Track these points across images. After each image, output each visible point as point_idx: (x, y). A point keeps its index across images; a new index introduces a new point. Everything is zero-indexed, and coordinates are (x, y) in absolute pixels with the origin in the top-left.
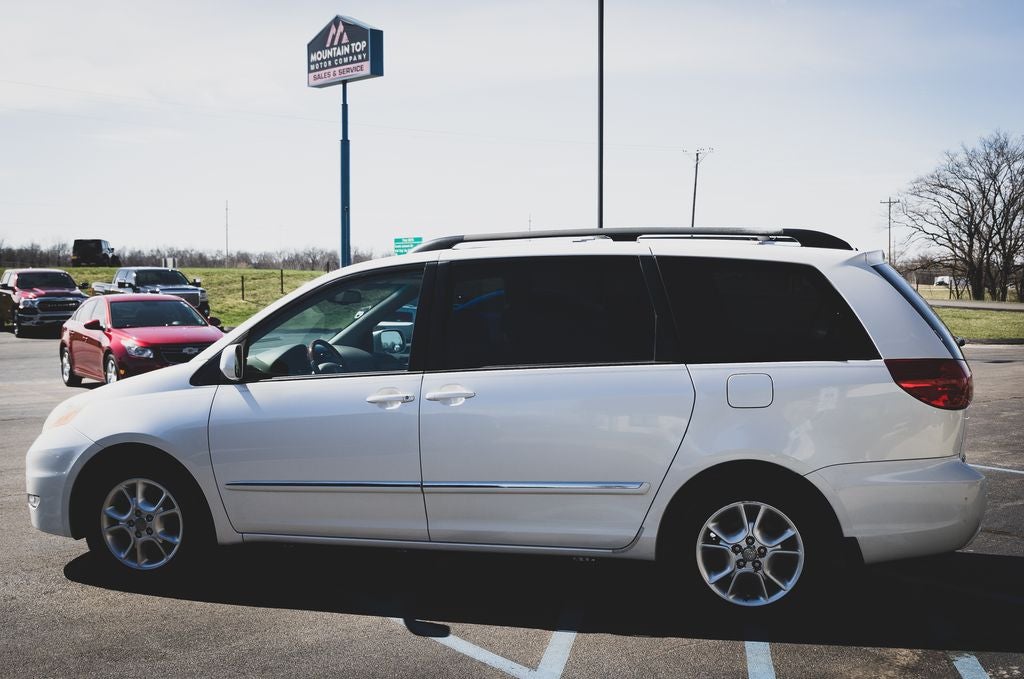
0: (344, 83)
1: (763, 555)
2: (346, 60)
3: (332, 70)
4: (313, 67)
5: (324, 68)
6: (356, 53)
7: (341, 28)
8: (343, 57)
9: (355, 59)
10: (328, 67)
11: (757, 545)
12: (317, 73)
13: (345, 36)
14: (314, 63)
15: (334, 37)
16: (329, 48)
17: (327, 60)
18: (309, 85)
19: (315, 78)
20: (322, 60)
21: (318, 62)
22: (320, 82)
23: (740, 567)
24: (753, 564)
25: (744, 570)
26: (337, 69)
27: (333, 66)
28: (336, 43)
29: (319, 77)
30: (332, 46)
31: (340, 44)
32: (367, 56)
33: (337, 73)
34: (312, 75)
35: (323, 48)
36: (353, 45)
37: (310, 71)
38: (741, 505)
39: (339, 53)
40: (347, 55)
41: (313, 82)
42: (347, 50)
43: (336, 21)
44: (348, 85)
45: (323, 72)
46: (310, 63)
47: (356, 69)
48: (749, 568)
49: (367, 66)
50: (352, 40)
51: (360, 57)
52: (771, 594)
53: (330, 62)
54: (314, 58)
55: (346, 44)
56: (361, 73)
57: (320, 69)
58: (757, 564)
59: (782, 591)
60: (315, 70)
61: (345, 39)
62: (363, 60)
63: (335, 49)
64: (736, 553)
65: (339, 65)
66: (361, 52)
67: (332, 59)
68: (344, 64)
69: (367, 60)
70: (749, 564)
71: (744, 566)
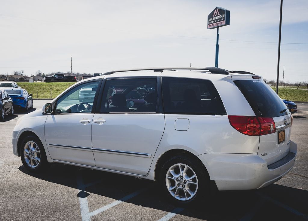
0: (218, 27)
1: (185, 183)
2: (218, 20)
3: (214, 24)
4: (209, 23)
5: (212, 23)
6: (222, 18)
7: (218, 11)
8: (218, 19)
9: (221, 20)
10: (213, 23)
11: (184, 179)
12: (210, 25)
13: (219, 13)
14: (210, 22)
15: (215, 13)
16: (214, 17)
17: (213, 21)
18: (208, 29)
19: (210, 26)
20: (212, 21)
21: (211, 21)
22: (211, 27)
23: (178, 186)
24: (182, 186)
25: (179, 187)
26: (216, 23)
27: (215, 22)
28: (216, 15)
29: (211, 26)
30: (215, 16)
31: (217, 16)
32: (225, 19)
33: (216, 24)
34: (209, 25)
35: (212, 17)
36: (221, 16)
37: (208, 24)
38: (179, 165)
39: (217, 18)
40: (219, 19)
41: (209, 28)
42: (219, 17)
43: (216, 9)
44: (219, 28)
45: (212, 24)
46: (208, 22)
47: (221, 23)
48: (181, 187)
49: (224, 22)
50: (221, 14)
51: (223, 19)
52: (188, 197)
53: (214, 21)
54: (209, 20)
55: (219, 16)
56: (223, 24)
57: (211, 24)
58: (184, 186)
59: (191, 197)
60: (210, 24)
61: (219, 14)
62: (223, 20)
63: (215, 17)
64: (177, 181)
65: (216, 22)
66: (223, 18)
67: (215, 20)
68: (218, 22)
69: (224, 20)
70: (181, 185)
71: (180, 186)
